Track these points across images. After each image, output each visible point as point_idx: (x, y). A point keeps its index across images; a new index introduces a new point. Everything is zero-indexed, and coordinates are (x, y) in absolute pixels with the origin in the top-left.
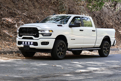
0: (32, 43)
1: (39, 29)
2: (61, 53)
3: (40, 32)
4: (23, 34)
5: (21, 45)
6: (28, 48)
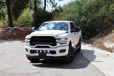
0: (48, 52)
1: (56, 38)
2: (69, 57)
3: (57, 41)
4: (37, 43)
5: (35, 53)
6: (44, 56)
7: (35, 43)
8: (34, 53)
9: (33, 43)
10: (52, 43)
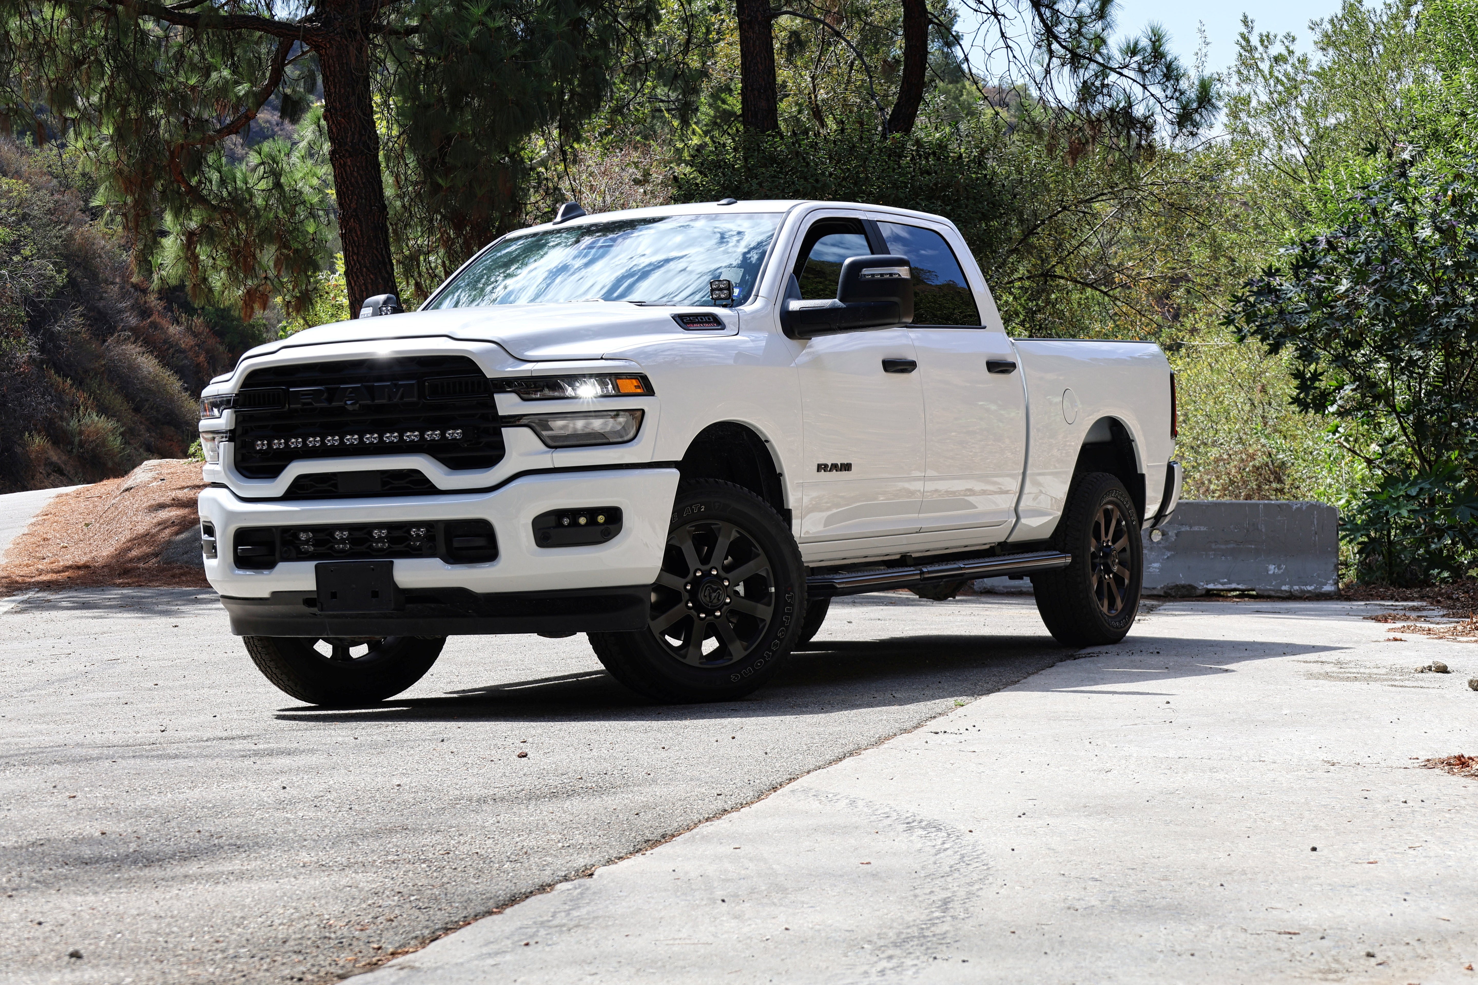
0: (418, 536)
1: (493, 370)
3: (507, 404)
4: (295, 443)
5: (281, 566)
6: (375, 594)
7: (278, 444)
8: (270, 565)
9: (261, 445)
10: (458, 434)
